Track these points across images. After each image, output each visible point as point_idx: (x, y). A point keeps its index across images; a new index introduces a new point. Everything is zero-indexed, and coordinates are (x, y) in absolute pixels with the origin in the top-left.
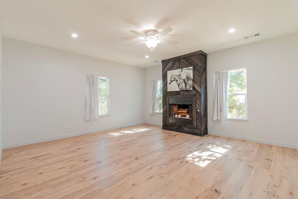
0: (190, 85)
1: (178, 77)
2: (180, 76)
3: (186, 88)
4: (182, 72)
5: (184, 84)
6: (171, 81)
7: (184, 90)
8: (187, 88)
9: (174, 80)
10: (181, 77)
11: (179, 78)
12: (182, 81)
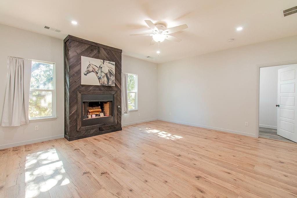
0: (113, 81)
1: (99, 69)
2: (101, 68)
3: (108, 84)
4: (104, 64)
5: (106, 78)
6: (88, 72)
7: (106, 85)
8: (110, 84)
9: (93, 71)
10: (103, 69)
11: (100, 71)
12: (103, 74)
